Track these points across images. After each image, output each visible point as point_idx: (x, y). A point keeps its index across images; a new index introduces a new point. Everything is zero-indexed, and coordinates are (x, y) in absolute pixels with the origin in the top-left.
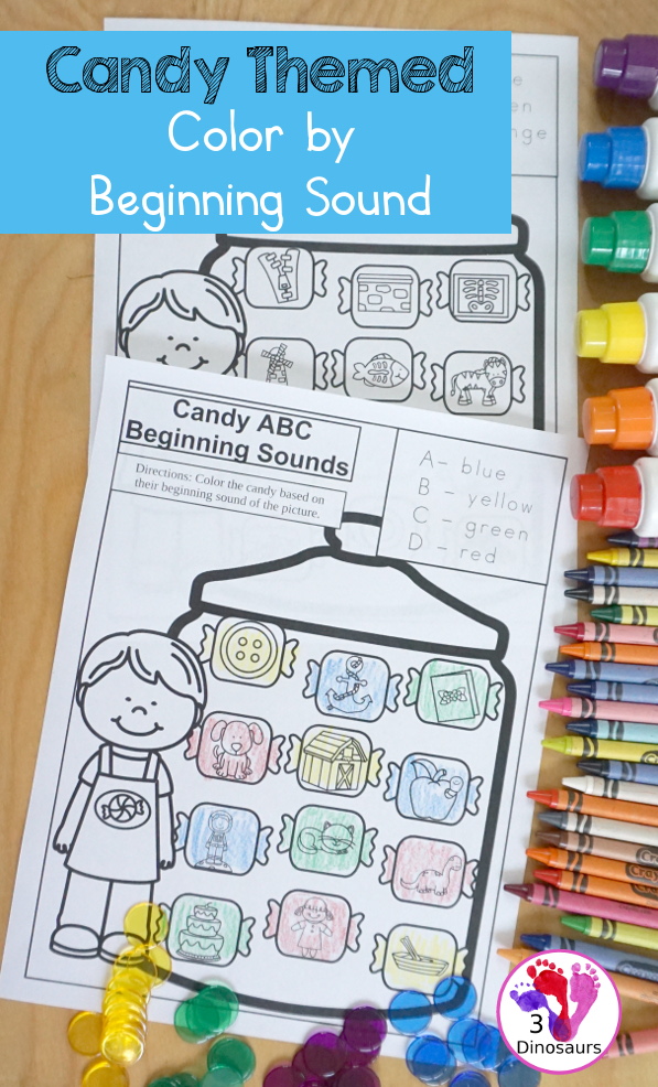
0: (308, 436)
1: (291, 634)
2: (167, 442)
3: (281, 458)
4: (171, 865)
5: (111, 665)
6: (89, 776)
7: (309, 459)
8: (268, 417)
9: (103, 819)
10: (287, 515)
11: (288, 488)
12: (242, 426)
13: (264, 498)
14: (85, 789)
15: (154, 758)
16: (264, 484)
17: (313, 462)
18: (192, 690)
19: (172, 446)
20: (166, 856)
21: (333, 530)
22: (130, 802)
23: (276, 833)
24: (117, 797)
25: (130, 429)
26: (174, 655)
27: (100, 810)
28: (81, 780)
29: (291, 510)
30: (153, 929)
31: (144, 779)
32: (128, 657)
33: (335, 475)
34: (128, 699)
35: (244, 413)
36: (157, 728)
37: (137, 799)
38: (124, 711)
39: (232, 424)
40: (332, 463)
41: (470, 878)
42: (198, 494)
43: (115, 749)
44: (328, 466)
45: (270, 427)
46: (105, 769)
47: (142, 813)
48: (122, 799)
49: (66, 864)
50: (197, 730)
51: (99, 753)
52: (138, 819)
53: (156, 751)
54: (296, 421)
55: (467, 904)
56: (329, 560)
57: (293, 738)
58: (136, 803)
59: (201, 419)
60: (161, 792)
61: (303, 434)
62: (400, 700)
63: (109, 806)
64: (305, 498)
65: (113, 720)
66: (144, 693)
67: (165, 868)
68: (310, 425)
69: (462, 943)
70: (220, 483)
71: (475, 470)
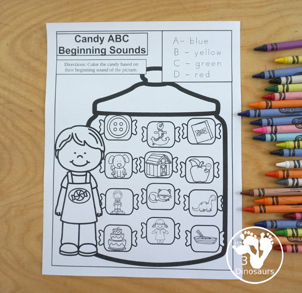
0: (128, 40)
1: (134, 118)
2: (75, 52)
3: (119, 51)
4: (101, 215)
5: (67, 141)
6: (65, 185)
7: (130, 49)
8: (111, 36)
9: (72, 201)
10: (125, 73)
11: (123, 62)
12: (102, 41)
13: (115, 67)
14: (64, 190)
15: (88, 174)
16: (114, 62)
17: (131, 50)
18: (99, 145)
19: (77, 54)
20: (99, 211)
21: (144, 75)
22: (82, 192)
23: (140, 196)
24: (77, 191)
25: (60, 50)
26: (90, 133)
27: (71, 197)
28: (62, 187)
29: (126, 70)
30: (98, 240)
31: (86, 183)
32: (73, 137)
33: (141, 54)
34: (75, 153)
35: (101, 36)
36: (88, 162)
37: (84, 191)
38: (74, 157)
39: (98, 41)
40: (139, 49)
41: (220, 203)
42: (89, 70)
43: (73, 173)
44: (137, 51)
45: (113, 40)
46: (71, 181)
47: (87, 196)
48: (79, 192)
49: (61, 220)
50: (103, 161)
51: (67, 175)
52: (86, 199)
53: (88, 171)
54: (122, 35)
55: (221, 214)
56: (144, 87)
57: (141, 158)
58: (84, 193)
59: (86, 41)
60: (93, 187)
61: (126, 40)
62: (181, 137)
63: (74, 195)
64: (131, 65)
65: (70, 162)
66: (81, 150)
67: (99, 216)
68: (128, 36)
69: (221, 230)
70: (97, 65)
71: (195, 42)
